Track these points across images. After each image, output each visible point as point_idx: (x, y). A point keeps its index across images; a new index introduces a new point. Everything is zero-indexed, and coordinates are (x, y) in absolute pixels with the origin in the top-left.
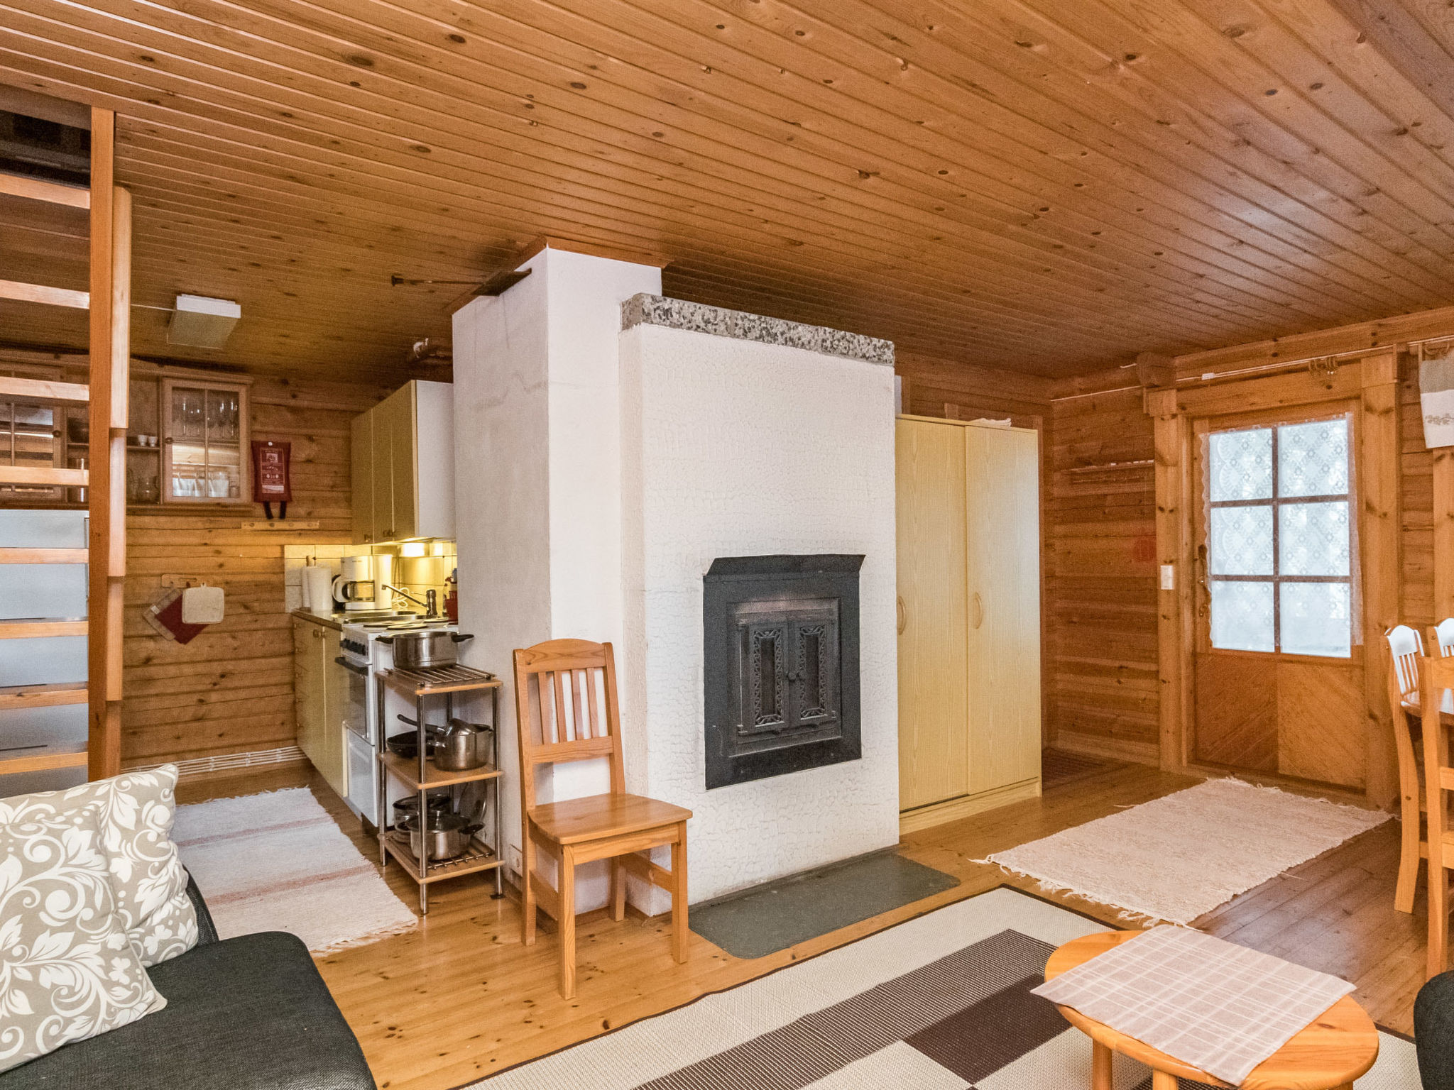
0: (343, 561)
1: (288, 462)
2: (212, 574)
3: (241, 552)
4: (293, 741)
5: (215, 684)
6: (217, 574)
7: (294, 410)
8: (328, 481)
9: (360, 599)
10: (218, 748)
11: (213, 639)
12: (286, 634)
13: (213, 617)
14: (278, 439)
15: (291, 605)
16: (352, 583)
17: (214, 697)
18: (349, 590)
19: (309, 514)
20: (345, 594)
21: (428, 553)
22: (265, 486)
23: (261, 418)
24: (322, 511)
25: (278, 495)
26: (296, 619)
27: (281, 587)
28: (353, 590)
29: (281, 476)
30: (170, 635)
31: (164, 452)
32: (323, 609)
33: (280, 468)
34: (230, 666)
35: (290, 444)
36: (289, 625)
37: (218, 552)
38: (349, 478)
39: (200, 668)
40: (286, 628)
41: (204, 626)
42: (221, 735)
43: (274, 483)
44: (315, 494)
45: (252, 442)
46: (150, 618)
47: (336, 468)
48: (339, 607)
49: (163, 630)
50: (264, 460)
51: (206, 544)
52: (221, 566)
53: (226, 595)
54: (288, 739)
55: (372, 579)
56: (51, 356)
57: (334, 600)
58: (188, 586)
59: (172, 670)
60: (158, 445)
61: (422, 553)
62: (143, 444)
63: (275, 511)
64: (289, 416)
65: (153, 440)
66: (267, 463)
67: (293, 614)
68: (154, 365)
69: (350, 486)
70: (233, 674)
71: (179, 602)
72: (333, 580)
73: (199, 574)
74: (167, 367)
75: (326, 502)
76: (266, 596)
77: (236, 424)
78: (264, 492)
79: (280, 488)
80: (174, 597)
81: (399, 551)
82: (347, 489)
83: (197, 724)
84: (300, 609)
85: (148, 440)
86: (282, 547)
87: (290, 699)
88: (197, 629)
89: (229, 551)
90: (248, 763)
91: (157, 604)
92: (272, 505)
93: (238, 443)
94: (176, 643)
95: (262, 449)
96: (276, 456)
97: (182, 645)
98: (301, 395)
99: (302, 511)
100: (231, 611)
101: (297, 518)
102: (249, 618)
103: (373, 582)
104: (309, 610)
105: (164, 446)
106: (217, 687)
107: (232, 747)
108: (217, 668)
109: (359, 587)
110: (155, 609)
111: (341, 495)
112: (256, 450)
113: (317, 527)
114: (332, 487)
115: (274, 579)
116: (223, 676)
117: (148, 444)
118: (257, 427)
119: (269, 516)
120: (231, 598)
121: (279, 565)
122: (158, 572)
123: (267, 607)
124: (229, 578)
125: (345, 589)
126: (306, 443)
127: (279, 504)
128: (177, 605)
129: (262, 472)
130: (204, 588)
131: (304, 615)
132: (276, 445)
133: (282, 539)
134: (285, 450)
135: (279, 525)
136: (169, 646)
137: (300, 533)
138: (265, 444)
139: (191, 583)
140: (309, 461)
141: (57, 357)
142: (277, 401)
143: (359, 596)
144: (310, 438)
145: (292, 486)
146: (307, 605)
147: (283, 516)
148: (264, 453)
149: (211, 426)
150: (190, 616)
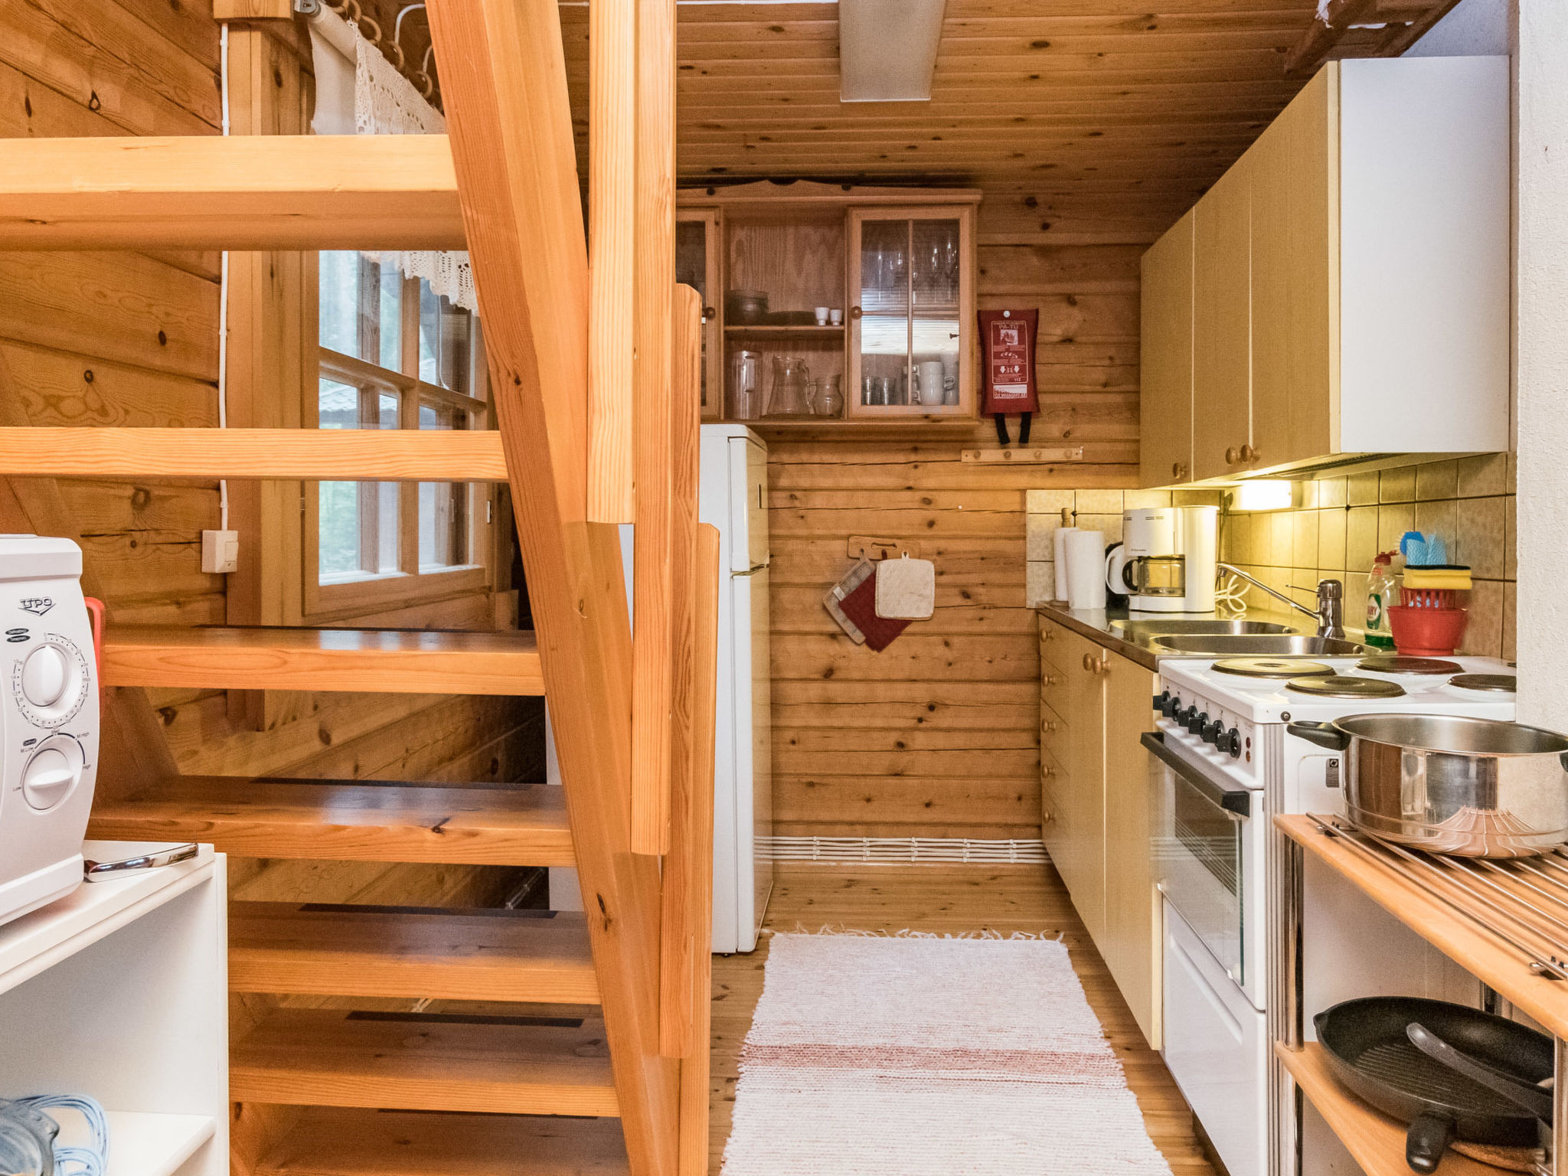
0: (1127, 518)
1: (1033, 345)
2: (918, 537)
3: (962, 501)
4: (1035, 831)
5: (920, 720)
6: (924, 538)
7: (1044, 251)
8: (1099, 375)
9: (1155, 591)
10: (923, 824)
11: (917, 646)
12: (1025, 644)
13: (918, 609)
14: (1019, 305)
15: (1036, 595)
16: (1140, 559)
17: (920, 740)
18: (1135, 574)
19: (1067, 434)
20: (1128, 582)
21: (1299, 502)
22: (997, 388)
23: (993, 272)
24: (1085, 429)
25: (1017, 401)
26: (1045, 624)
27: (1019, 563)
28: (1143, 572)
29: (1022, 369)
30: (859, 637)
31: (850, 333)
32: (1089, 607)
33: (1021, 355)
34: (942, 691)
35: (1037, 311)
36: (1033, 630)
37: (927, 501)
38: (1133, 367)
39: (901, 691)
40: (1027, 635)
41: (906, 622)
42: (928, 805)
43: (1012, 381)
44: (1077, 399)
45: (979, 312)
46: (832, 606)
47: (1112, 352)
48: (1116, 604)
49: (849, 627)
50: (997, 342)
51: (909, 488)
52: (931, 524)
53: (939, 573)
54: (1027, 825)
55: (1180, 552)
56: (702, 191)
57: (1108, 589)
58: (885, 556)
59: (859, 691)
60: (842, 323)
61: (1287, 502)
62: (822, 323)
63: (1013, 429)
64: (1035, 261)
65: (836, 315)
66: (1001, 348)
67: (1038, 612)
68: (837, 188)
69: (1138, 381)
70: (946, 705)
71: (870, 584)
72: (1108, 551)
73: (900, 538)
74: (855, 189)
75: (1092, 413)
76: (995, 577)
77: (955, 283)
78: (997, 397)
79: (1020, 390)
80: (865, 573)
81: (1230, 499)
82: (1131, 387)
83: (893, 781)
84: (1050, 603)
85: (829, 316)
86: (1023, 491)
87: (1031, 757)
88: (898, 626)
89: (943, 499)
90: (966, 856)
91: (843, 584)
92: (1008, 421)
93: (958, 309)
94: (865, 648)
95: (993, 323)
96: (1014, 333)
97: (875, 653)
98: (1057, 223)
99: (1055, 429)
100: (944, 602)
101: (1045, 442)
102: (970, 613)
103: (1182, 559)
104: (1066, 606)
105: (849, 324)
106: (923, 725)
107: (943, 828)
108: (921, 693)
109: (1152, 567)
110: (839, 593)
111: (1118, 399)
112: (985, 326)
113: (1080, 457)
114: (1105, 385)
115: (1008, 547)
116: (931, 708)
117: (829, 322)
118: (988, 288)
119: (1004, 440)
120: (944, 579)
121: (1017, 526)
122: (844, 532)
123: (997, 595)
124: (942, 544)
125: (1128, 567)
126: (1064, 309)
127: (1019, 421)
128: (867, 590)
129: (994, 362)
130: (905, 559)
131: (1057, 614)
132: (1016, 315)
133: (1021, 480)
134: (1030, 322)
135: (1019, 455)
136: (855, 653)
137: (1052, 468)
138: (999, 315)
139: (889, 550)
140: (1068, 340)
141: (711, 193)
142: (1015, 238)
143: (1153, 582)
144: (1071, 300)
145: (1040, 387)
146: (1062, 596)
147: (1024, 439)
148: (997, 330)
149: (917, 285)
150: (887, 606)
